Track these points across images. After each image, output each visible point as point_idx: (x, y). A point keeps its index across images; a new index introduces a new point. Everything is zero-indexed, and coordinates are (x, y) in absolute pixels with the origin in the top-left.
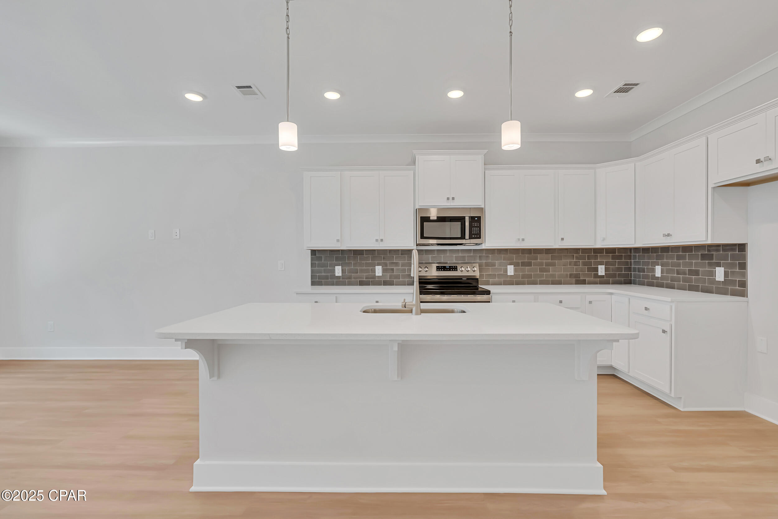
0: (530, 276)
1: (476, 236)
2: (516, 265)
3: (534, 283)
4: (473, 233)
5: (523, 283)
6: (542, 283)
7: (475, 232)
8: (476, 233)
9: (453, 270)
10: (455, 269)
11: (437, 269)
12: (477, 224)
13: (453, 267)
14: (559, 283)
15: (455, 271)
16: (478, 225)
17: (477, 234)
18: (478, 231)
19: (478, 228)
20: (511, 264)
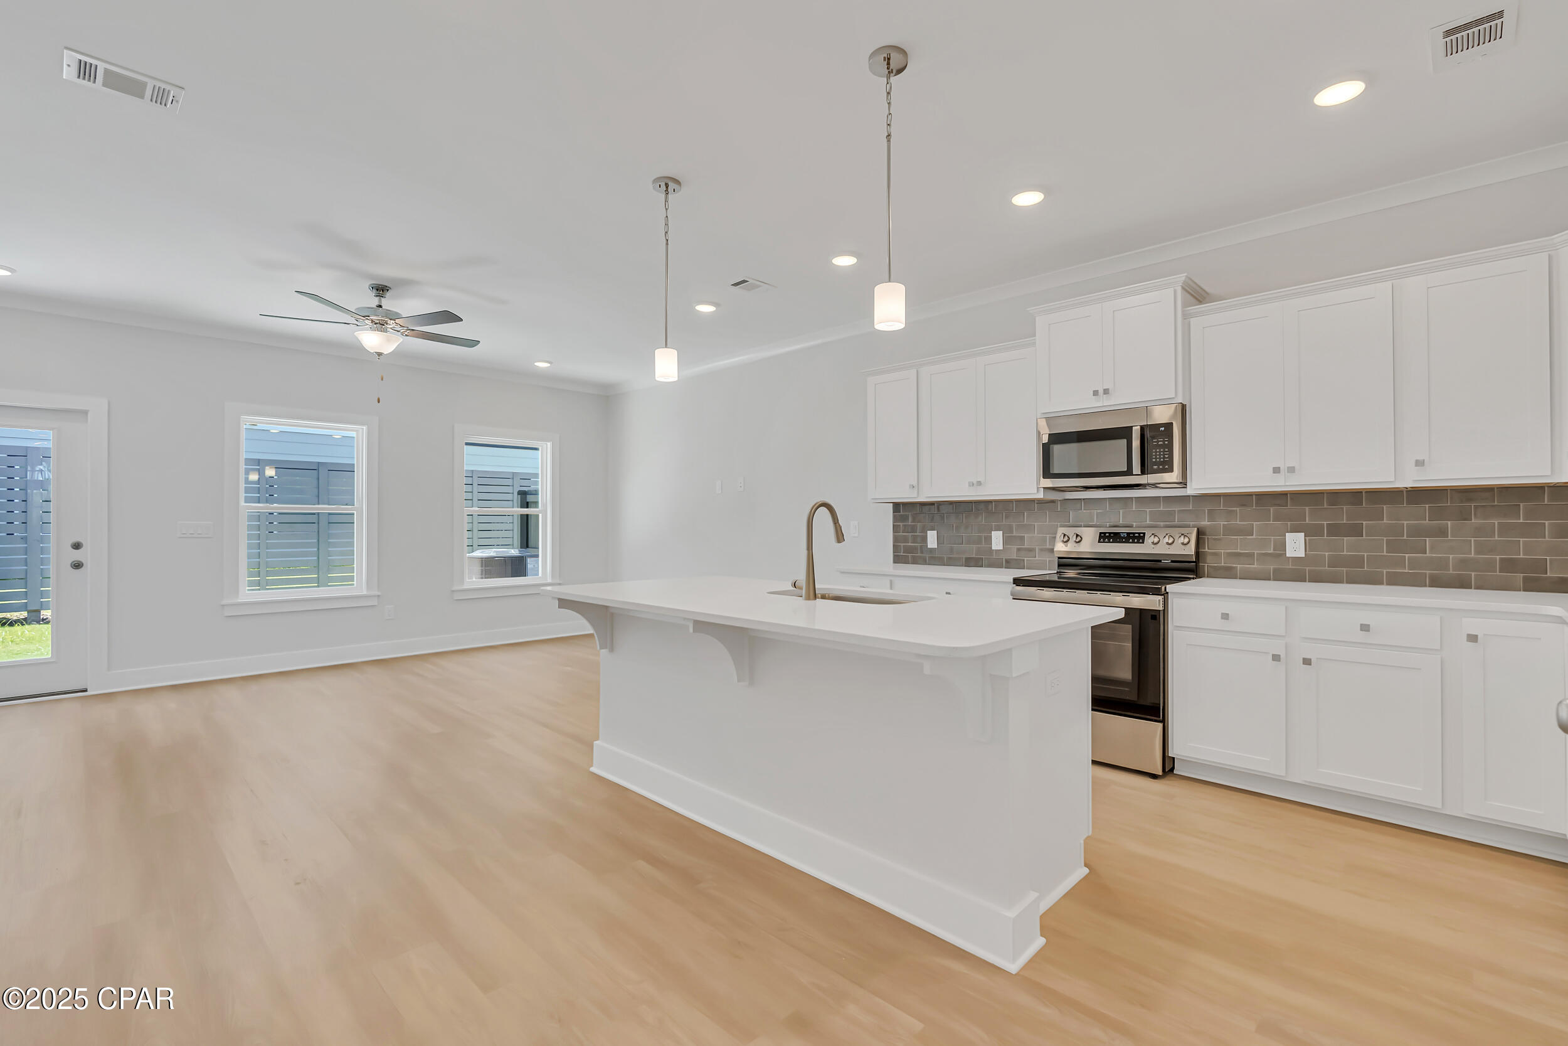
0: (1358, 562)
1: (1161, 467)
2: (1310, 532)
3: (1373, 580)
4: (1154, 460)
5: (1335, 579)
6: (1395, 580)
7: (1160, 458)
8: (1162, 460)
9: (1133, 542)
10: (1139, 538)
11: (1100, 537)
12: (1164, 441)
13: (1137, 535)
14: (1462, 583)
15: (1138, 542)
16: (1166, 442)
17: (1164, 463)
18: (1166, 456)
19: (1166, 450)
20: (1295, 530)
